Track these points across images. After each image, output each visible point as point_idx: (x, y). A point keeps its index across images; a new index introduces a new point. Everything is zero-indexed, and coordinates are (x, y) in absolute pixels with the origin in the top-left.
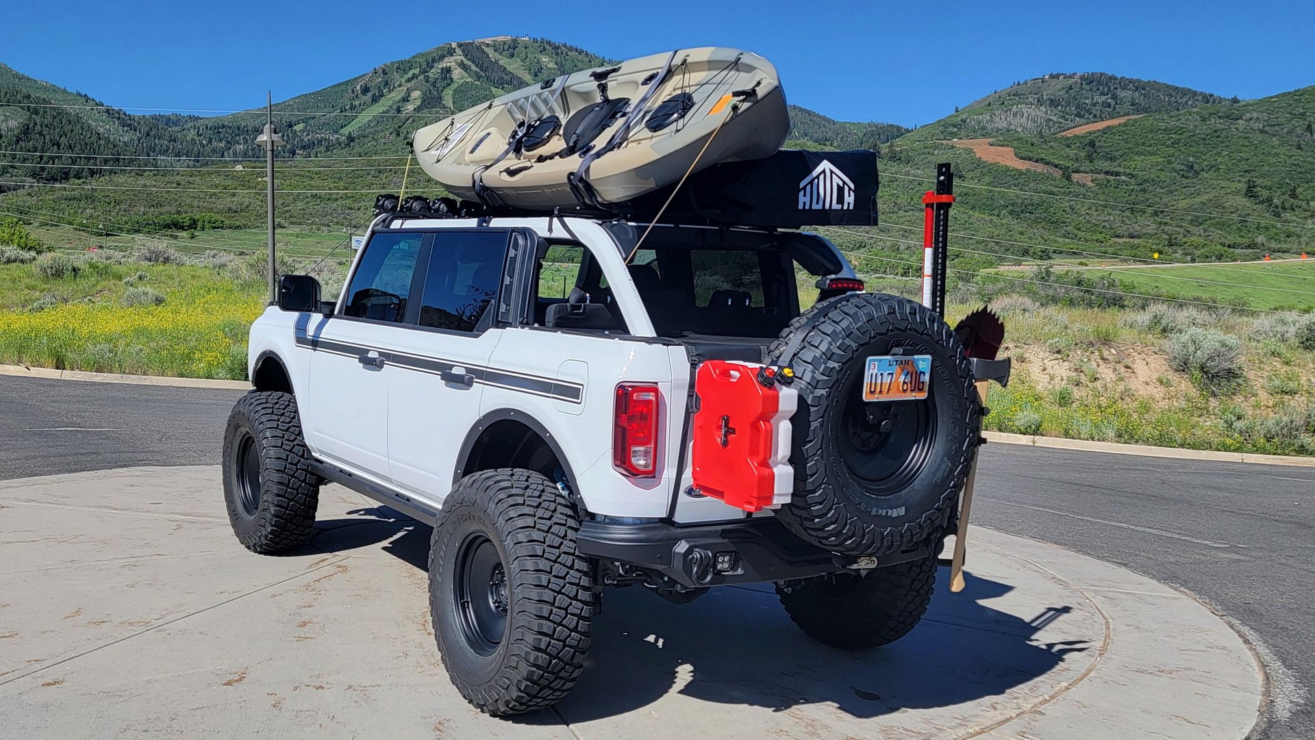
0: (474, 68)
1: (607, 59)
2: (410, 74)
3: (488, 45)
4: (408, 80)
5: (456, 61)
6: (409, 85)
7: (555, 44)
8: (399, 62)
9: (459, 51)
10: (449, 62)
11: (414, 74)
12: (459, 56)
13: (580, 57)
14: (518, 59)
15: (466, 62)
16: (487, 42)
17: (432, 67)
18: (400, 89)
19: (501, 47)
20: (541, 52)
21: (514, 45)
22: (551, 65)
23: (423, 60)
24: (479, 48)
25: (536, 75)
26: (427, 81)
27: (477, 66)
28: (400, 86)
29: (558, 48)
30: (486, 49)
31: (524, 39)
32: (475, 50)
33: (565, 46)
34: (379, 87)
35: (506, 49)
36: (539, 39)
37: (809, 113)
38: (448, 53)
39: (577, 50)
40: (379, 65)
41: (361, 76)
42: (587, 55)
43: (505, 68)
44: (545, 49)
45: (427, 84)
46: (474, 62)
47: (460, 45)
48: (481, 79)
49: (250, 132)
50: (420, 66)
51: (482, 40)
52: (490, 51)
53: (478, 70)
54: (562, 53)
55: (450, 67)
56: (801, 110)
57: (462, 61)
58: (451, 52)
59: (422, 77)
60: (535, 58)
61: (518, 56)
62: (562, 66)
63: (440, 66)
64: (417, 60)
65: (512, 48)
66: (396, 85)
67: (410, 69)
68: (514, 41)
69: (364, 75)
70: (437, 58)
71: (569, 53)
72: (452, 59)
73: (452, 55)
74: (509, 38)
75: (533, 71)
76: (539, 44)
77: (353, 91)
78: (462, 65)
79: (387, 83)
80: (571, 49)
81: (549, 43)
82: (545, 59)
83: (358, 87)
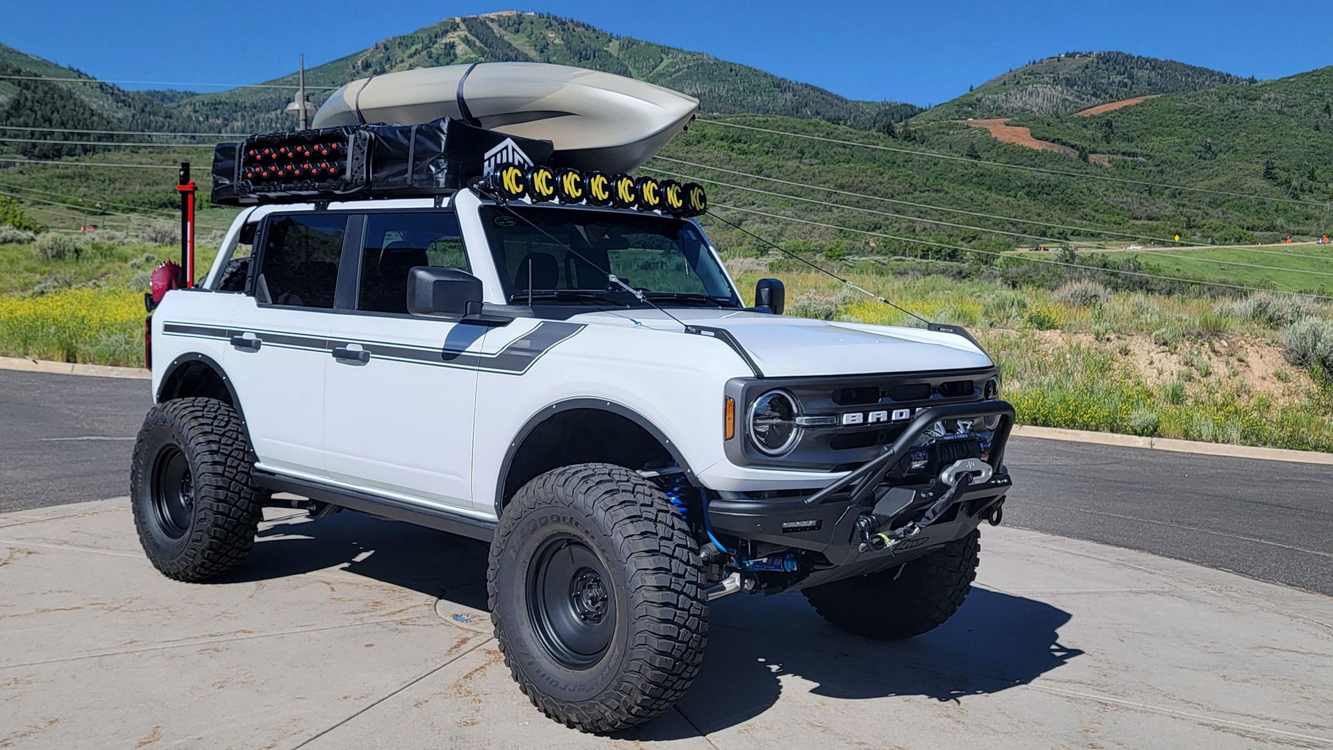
0: (478, 43)
1: (614, 35)
2: (413, 49)
3: (492, 20)
4: (411, 56)
5: (458, 36)
6: (411, 61)
7: (561, 20)
8: (400, 37)
9: (462, 26)
10: (453, 37)
11: (417, 49)
12: (463, 31)
13: (587, 33)
14: (524, 35)
15: (470, 37)
16: (492, 17)
17: (436, 42)
18: (402, 65)
19: (506, 22)
20: (547, 27)
21: (519, 20)
22: (557, 41)
23: (426, 35)
24: (483, 23)
25: (542, 52)
26: (430, 57)
27: (481, 41)
28: (402, 61)
29: (564, 24)
30: (491, 24)
31: (529, 14)
32: (480, 25)
33: (572, 21)
34: (381, 63)
35: (511, 24)
36: (545, 15)
37: (822, 91)
38: (451, 27)
39: (584, 26)
40: (381, 41)
41: (362, 52)
42: (594, 30)
43: (510, 45)
44: (551, 25)
45: (430, 60)
46: (478, 38)
47: (464, 21)
48: (486, 56)
49: (248, 109)
50: (423, 42)
51: (487, 15)
52: (494, 26)
53: (482, 46)
54: (569, 29)
55: (454, 43)
56: (813, 88)
57: (466, 36)
58: (455, 27)
59: (424, 53)
60: (541, 33)
61: (523, 32)
62: (568, 42)
63: (444, 41)
64: (420, 35)
65: (517, 24)
66: (398, 61)
67: (413, 44)
68: (519, 16)
69: (365, 51)
70: (440, 33)
71: (577, 30)
72: (456, 34)
73: (455, 30)
74: (514, 12)
75: (538, 47)
76: (544, 20)
77: (354, 67)
78: (466, 41)
79: (388, 59)
80: (578, 25)
81: (555, 18)
82: (551, 35)
83: (359, 63)
